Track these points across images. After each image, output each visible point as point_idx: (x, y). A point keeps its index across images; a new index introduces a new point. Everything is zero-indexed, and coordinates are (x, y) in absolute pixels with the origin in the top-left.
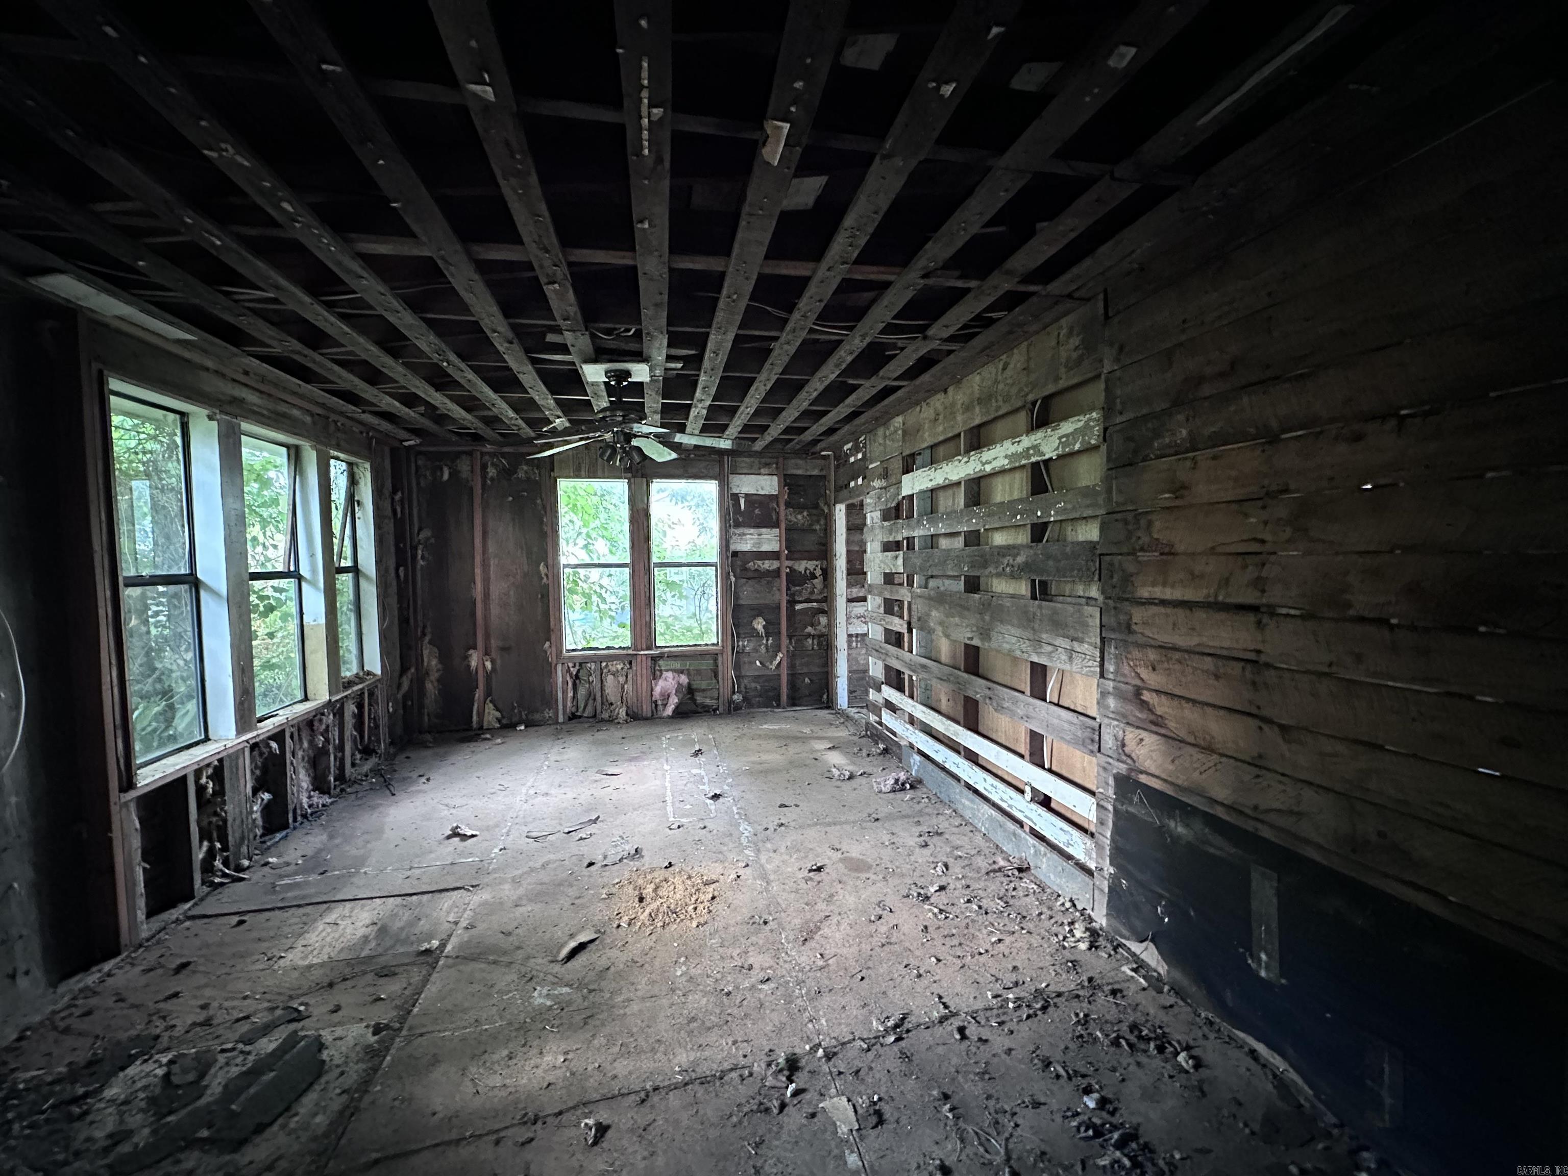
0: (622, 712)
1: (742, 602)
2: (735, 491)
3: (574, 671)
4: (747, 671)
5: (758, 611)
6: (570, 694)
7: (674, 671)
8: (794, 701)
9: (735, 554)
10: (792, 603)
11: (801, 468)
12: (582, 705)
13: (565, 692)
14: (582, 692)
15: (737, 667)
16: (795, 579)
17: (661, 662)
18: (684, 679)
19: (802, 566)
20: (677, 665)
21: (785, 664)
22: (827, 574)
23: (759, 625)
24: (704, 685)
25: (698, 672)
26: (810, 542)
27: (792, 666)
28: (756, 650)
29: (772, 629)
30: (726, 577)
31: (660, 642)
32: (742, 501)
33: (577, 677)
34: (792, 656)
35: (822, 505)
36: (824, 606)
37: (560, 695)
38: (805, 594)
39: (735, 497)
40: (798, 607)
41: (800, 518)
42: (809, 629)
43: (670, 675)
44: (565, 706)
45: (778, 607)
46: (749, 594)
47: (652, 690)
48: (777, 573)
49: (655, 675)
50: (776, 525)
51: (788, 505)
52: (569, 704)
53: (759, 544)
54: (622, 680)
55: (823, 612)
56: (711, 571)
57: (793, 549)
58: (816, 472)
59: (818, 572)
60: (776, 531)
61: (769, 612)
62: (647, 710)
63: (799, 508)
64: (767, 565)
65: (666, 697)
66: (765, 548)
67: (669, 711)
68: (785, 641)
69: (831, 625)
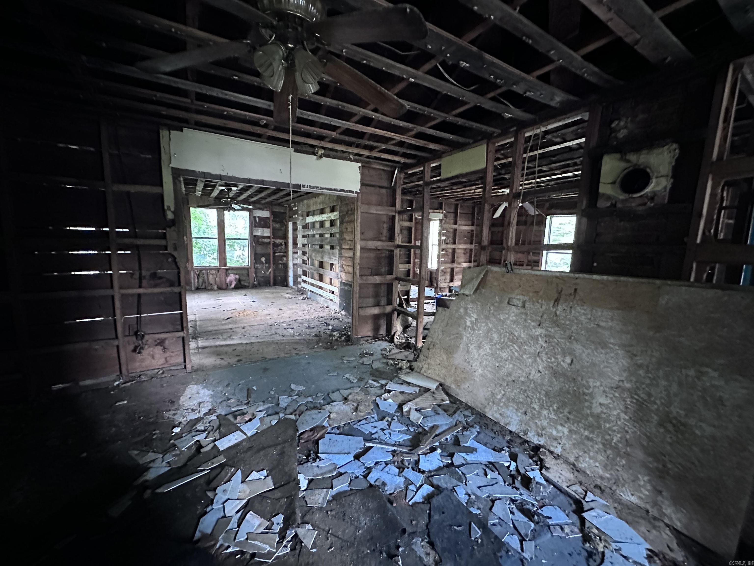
0: (215, 287)
1: (257, 252)
2: (255, 215)
3: (198, 273)
4: (259, 275)
5: (263, 255)
6: (196, 281)
7: (234, 274)
8: (275, 284)
9: (255, 236)
10: (274, 253)
11: (277, 209)
12: (201, 285)
13: (194, 280)
14: (201, 280)
15: (256, 273)
16: (275, 245)
17: (229, 271)
18: (237, 277)
19: (278, 241)
20: (235, 272)
21: (272, 273)
22: (286, 244)
23: (263, 260)
24: (244, 278)
25: (243, 274)
26: (280, 234)
27: (274, 273)
28: (262, 268)
29: (267, 261)
30: (251, 244)
31: (228, 265)
32: (257, 219)
33: (199, 275)
34: (274, 270)
35: (284, 221)
36: (285, 254)
37: (193, 281)
38: (279, 251)
39: (255, 217)
40: (276, 254)
41: (277, 226)
42: (280, 262)
43: (232, 275)
44: (194, 284)
45: (270, 254)
46: (260, 250)
47: (226, 280)
48: (269, 243)
49: (227, 275)
50: (269, 228)
51: (273, 221)
52: (196, 284)
53: (263, 233)
54: (215, 276)
55: (285, 256)
56: (246, 242)
57: (275, 235)
58: (282, 211)
59: (283, 243)
60: (269, 229)
61: (267, 256)
62: (224, 286)
63: (276, 222)
64: (266, 240)
65: (231, 283)
66: (266, 235)
67: (233, 286)
68: (272, 265)
69: (288, 260)
